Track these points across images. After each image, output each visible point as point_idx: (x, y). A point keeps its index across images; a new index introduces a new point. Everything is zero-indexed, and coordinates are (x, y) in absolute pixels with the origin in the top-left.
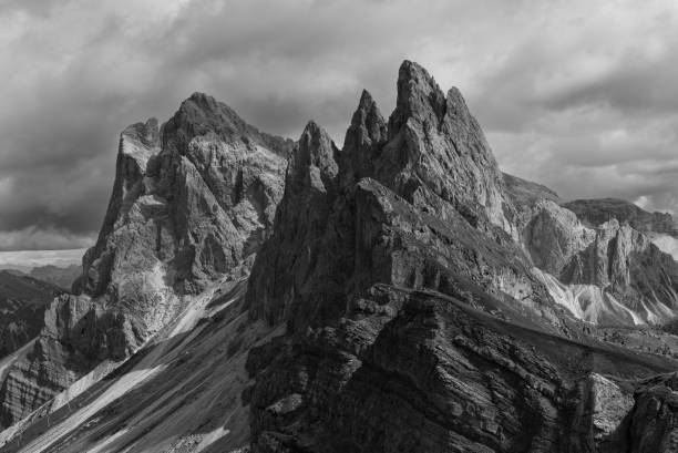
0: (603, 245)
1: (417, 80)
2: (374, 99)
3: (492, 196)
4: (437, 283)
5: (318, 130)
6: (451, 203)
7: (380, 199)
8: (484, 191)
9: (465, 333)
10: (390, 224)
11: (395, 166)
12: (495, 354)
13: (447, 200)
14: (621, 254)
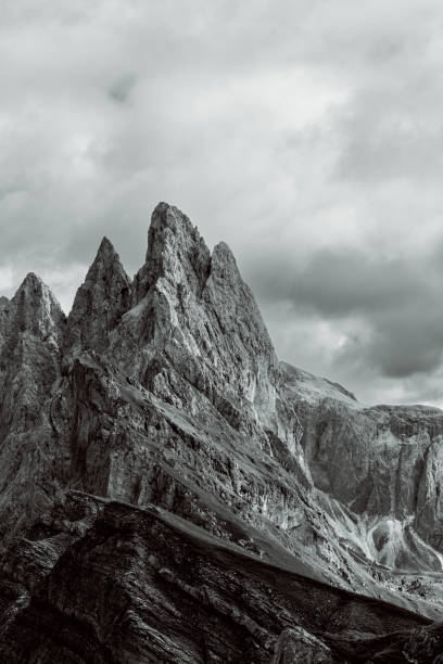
0: (409, 465)
1: (174, 230)
2: (117, 250)
3: (264, 390)
4: (170, 498)
5: (40, 286)
6: (207, 395)
7: (104, 380)
8: (253, 383)
9: (173, 566)
10: (115, 416)
11: (138, 341)
12: (214, 597)
13: (202, 391)
14: (430, 477)
